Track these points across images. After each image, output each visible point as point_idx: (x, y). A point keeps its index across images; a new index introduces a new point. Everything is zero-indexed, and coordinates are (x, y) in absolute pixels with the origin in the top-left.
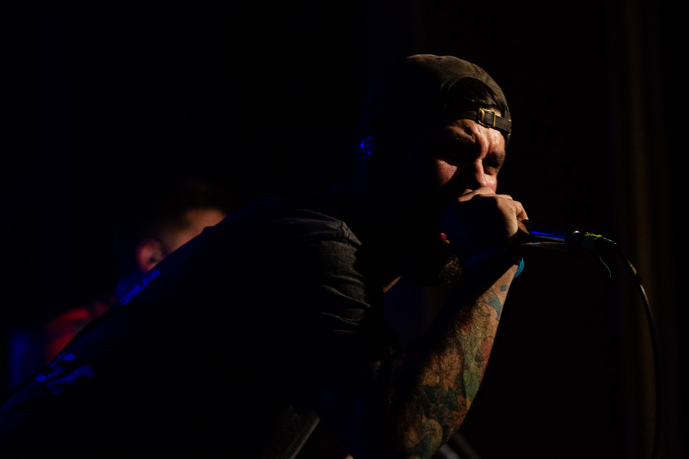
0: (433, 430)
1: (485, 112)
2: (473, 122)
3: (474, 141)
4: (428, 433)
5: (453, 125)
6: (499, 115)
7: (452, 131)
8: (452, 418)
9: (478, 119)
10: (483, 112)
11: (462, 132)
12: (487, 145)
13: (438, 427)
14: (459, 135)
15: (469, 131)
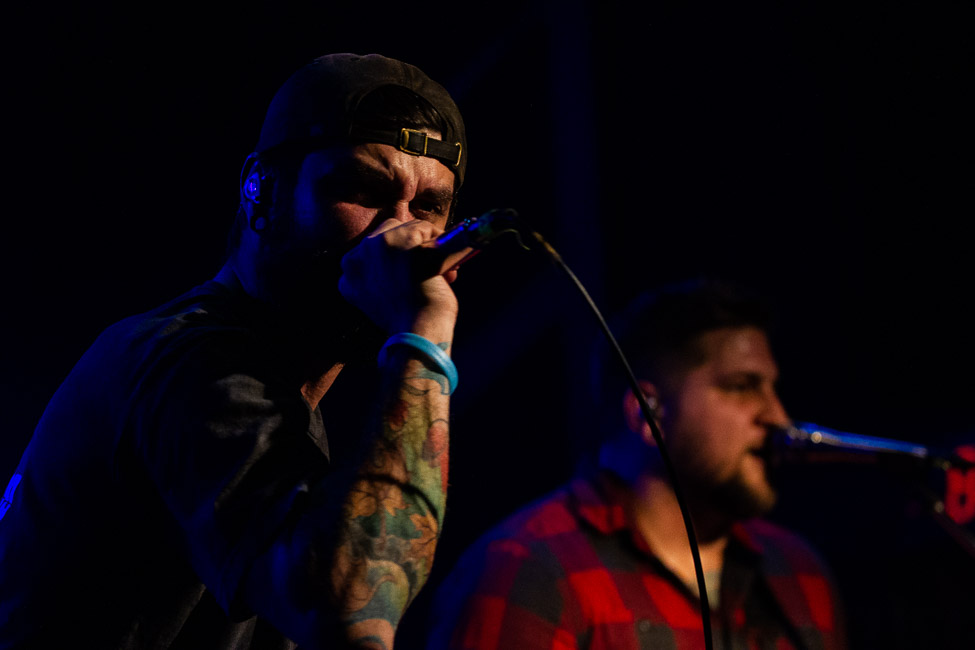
0: (389, 574)
1: (410, 133)
2: (392, 148)
3: (392, 178)
4: (383, 579)
5: (362, 153)
6: (438, 137)
7: (359, 162)
8: (412, 550)
9: (399, 144)
10: (407, 133)
11: (376, 164)
12: (413, 182)
13: (395, 568)
14: (369, 169)
15: (386, 162)
